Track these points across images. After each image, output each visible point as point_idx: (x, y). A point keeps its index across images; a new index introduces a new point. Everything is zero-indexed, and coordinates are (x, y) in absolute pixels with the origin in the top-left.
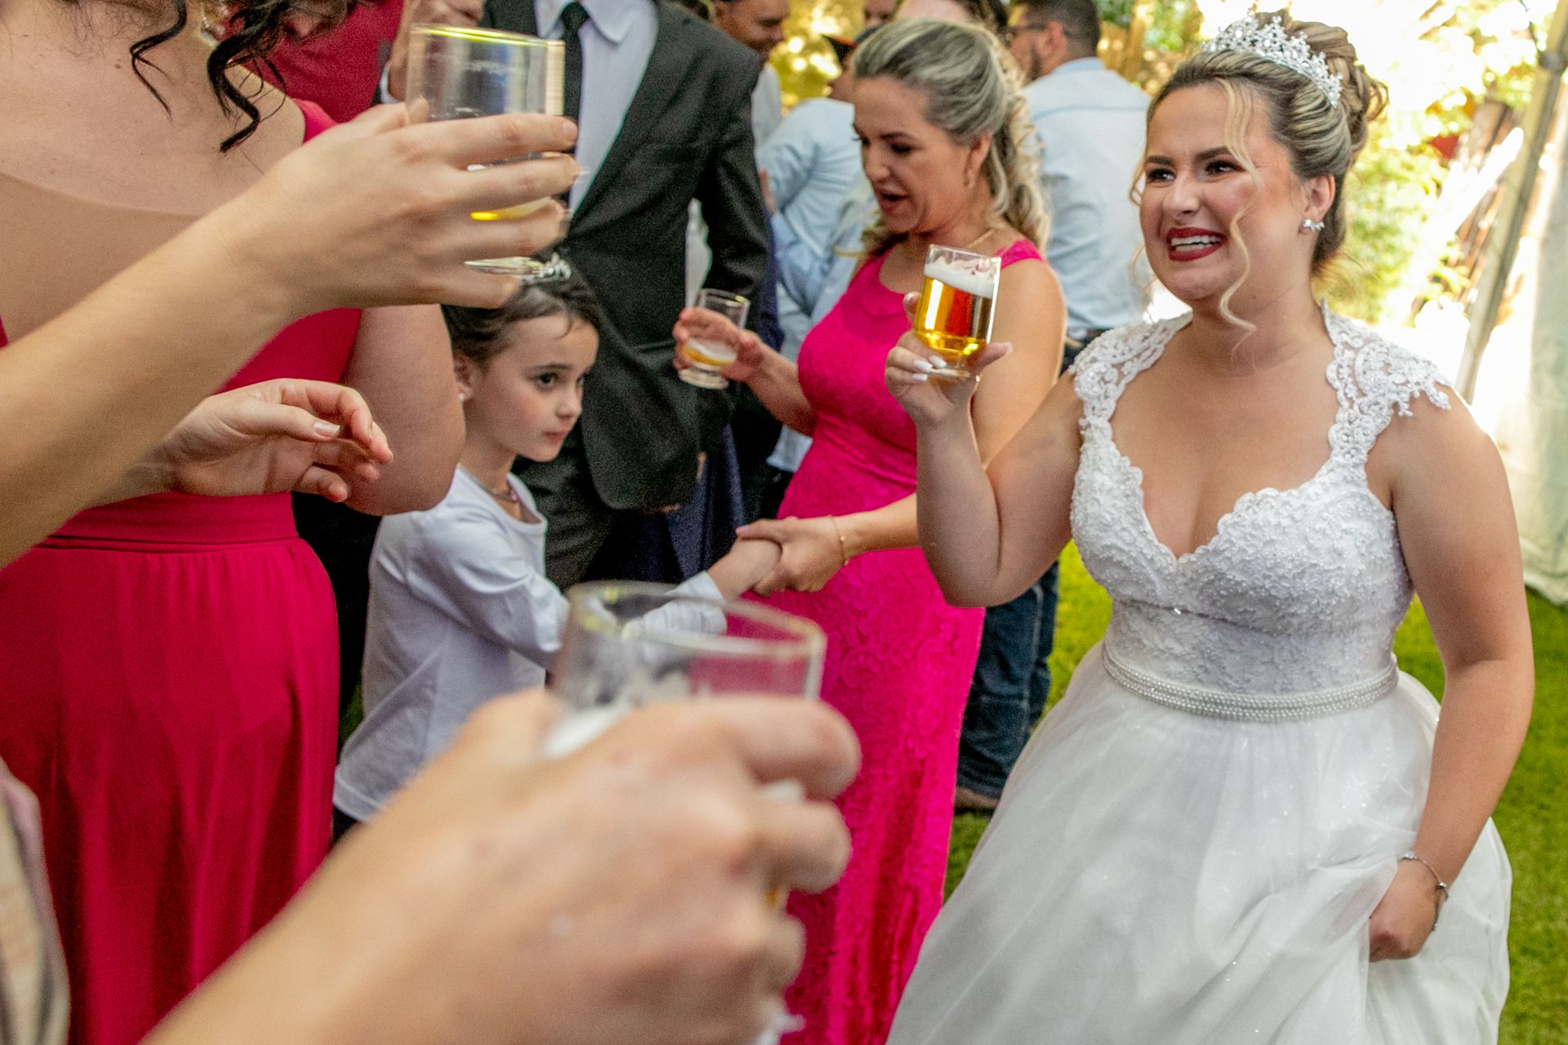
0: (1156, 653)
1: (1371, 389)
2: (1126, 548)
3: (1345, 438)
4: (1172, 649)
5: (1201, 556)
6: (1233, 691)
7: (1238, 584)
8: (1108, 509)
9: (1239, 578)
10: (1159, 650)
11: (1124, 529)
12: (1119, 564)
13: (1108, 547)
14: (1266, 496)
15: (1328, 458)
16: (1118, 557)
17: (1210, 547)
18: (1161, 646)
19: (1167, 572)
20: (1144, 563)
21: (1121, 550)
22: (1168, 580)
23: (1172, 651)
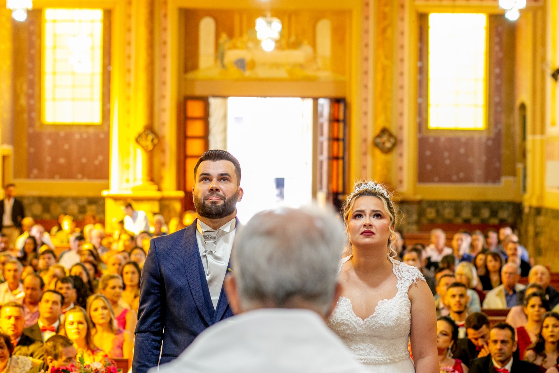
0: (355, 350)
1: (405, 276)
2: (349, 319)
3: (401, 287)
4: (360, 347)
5: (371, 318)
6: (378, 356)
7: (382, 324)
8: (342, 310)
9: (382, 322)
10: (356, 349)
11: (347, 314)
12: (346, 324)
13: (342, 320)
14: (386, 301)
15: (398, 291)
16: (346, 322)
17: (374, 315)
18: (357, 348)
19: (360, 324)
20: (354, 323)
21: (347, 320)
22: (361, 327)
23: (360, 348)
